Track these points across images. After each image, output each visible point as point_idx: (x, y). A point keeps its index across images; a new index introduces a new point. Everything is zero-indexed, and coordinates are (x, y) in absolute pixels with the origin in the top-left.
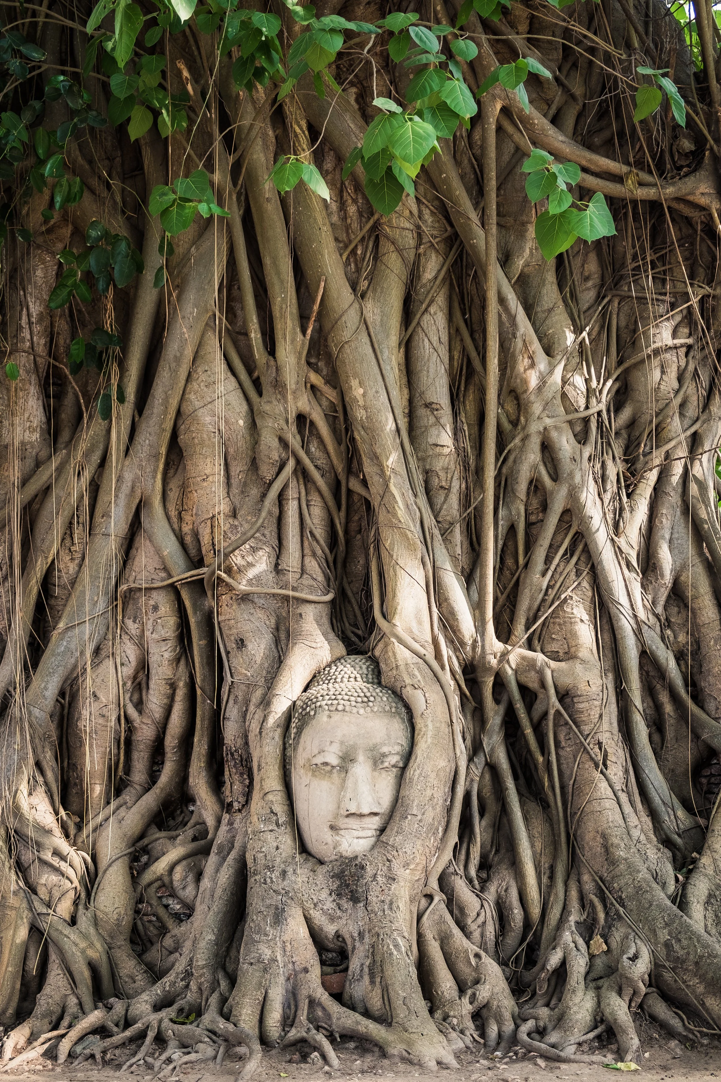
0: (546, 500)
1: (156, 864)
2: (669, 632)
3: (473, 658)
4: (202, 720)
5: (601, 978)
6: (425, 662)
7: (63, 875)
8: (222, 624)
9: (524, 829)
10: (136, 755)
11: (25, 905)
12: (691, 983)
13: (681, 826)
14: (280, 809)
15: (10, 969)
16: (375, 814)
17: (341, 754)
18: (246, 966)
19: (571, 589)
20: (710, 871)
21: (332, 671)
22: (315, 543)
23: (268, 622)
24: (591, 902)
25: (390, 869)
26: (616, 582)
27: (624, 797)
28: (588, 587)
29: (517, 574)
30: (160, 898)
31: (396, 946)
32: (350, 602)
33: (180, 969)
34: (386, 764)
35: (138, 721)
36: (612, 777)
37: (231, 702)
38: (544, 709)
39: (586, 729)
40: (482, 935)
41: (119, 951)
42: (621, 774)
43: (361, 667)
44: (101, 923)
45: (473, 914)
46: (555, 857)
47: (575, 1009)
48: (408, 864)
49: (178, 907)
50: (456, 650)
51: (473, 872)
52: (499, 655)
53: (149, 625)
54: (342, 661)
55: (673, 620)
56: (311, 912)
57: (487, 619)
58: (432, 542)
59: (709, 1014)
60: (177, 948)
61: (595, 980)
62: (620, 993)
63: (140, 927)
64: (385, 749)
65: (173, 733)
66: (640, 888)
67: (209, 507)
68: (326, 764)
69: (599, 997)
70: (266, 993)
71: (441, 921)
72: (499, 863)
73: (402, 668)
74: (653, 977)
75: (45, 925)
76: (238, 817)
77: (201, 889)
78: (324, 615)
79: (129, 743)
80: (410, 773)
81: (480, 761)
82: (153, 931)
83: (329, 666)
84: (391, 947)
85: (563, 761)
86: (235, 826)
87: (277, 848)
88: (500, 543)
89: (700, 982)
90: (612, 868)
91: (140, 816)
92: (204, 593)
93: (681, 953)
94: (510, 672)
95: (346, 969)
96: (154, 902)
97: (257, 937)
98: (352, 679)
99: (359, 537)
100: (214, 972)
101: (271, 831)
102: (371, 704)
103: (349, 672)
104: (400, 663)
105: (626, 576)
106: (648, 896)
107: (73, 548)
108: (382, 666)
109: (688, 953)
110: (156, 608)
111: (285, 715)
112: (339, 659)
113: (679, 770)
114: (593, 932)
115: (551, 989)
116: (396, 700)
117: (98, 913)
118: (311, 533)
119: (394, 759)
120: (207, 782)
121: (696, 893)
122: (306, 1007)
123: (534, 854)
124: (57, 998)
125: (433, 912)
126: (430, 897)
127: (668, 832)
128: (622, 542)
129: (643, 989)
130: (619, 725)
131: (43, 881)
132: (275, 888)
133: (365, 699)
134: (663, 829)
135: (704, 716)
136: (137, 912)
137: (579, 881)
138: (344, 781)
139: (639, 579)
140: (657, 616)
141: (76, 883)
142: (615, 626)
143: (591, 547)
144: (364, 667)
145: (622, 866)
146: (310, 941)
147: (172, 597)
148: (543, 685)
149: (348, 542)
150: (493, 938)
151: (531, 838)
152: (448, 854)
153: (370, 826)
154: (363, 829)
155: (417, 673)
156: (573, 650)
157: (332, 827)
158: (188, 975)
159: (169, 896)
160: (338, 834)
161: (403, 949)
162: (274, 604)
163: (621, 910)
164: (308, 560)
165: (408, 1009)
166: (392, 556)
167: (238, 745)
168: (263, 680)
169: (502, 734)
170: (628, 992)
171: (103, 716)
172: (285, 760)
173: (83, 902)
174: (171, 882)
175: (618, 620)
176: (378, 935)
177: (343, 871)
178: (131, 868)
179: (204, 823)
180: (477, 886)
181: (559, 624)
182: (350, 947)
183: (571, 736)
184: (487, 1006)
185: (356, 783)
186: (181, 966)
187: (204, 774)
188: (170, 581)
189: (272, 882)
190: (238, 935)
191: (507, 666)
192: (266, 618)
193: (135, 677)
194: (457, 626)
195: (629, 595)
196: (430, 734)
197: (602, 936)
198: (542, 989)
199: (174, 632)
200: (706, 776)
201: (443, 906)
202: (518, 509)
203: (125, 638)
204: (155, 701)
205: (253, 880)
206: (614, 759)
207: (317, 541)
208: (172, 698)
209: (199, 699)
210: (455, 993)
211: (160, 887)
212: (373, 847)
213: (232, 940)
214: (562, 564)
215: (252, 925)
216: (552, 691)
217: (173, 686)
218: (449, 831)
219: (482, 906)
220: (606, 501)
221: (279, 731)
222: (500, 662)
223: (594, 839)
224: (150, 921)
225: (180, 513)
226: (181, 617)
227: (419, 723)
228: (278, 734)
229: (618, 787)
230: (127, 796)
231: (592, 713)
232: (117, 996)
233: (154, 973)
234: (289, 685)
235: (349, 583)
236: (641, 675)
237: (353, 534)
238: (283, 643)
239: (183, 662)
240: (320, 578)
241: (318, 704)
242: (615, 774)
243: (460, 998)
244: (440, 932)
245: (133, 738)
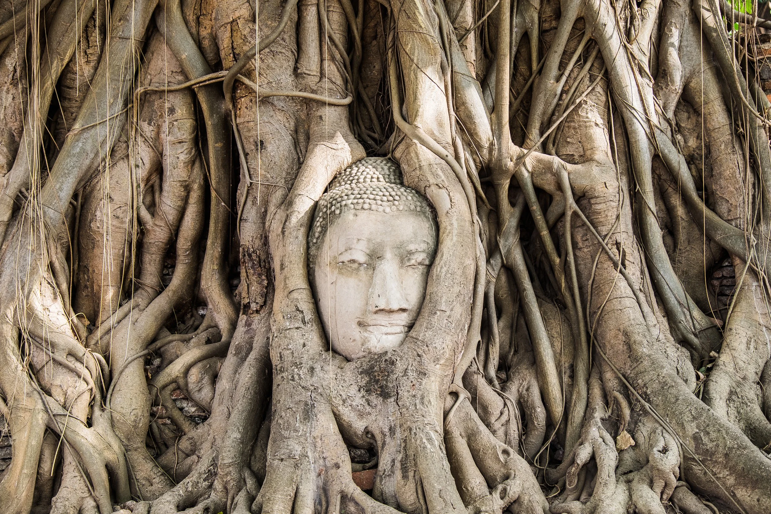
0: (559, 8)
1: (171, 366)
2: (679, 137)
3: (490, 160)
4: (216, 223)
5: (631, 471)
6: (447, 162)
7: (79, 377)
8: (241, 126)
9: (543, 329)
10: (147, 258)
11: (40, 406)
12: (721, 475)
13: (697, 326)
14: (306, 306)
15: (25, 471)
16: (403, 310)
17: (368, 252)
18: (276, 462)
19: (585, 93)
20: (730, 368)
21: (354, 172)
22: (333, 48)
23: (287, 125)
24: (616, 400)
25: (420, 363)
26: (629, 87)
27: (641, 296)
28: (602, 92)
29: (531, 80)
30: (175, 400)
31: (430, 440)
32: (365, 106)
33: (203, 469)
34: (413, 262)
35: (151, 223)
36: (630, 276)
37: (249, 203)
38: (560, 211)
39: (604, 230)
40: (506, 434)
41: (135, 453)
42: (638, 273)
43: (382, 168)
44: (117, 425)
45: (497, 413)
46: (575, 356)
47: (607, 501)
48: (438, 359)
49: (193, 409)
50: (473, 153)
51: (492, 372)
52: (515, 158)
53: (165, 127)
54: (363, 162)
55: (683, 125)
56: (340, 408)
57: (504, 123)
58: (450, 47)
59: (741, 505)
60: (194, 450)
61: (625, 474)
62: (651, 485)
63: (156, 430)
64: (412, 247)
65: (186, 235)
66: (665, 384)
67: (229, 11)
68: (353, 261)
69: (630, 490)
70: (297, 488)
71: (467, 418)
72: (518, 363)
73: (426, 168)
74: (682, 470)
75: (61, 427)
76: (256, 318)
77: (218, 392)
78: (343, 118)
79: (140, 245)
80: (436, 270)
81: (497, 262)
82: (168, 433)
83: (350, 167)
84: (424, 440)
85: (580, 261)
86: (254, 326)
87: (304, 345)
88: (514, 49)
89: (731, 474)
90: (635, 365)
91: (153, 318)
92: (222, 96)
93: (710, 445)
94: (526, 174)
95: (376, 466)
96: (169, 404)
97: (286, 433)
98: (374, 180)
99: (374, 42)
100: (240, 471)
101: (297, 328)
102: (396, 203)
103: (371, 173)
104: (423, 163)
105: (639, 82)
106: (673, 391)
107: (90, 51)
108: (404, 166)
109: (717, 446)
110: (172, 111)
111: (308, 214)
112: (360, 161)
113: (694, 271)
114: (618, 428)
115: (581, 484)
116: (421, 200)
117: (115, 415)
118: (330, 38)
119: (421, 257)
120: (220, 285)
121: (718, 389)
122: (338, 503)
123: (554, 352)
124: (74, 500)
125: (459, 409)
126: (455, 395)
127: (685, 332)
128: (634, 48)
129: (674, 482)
130: (633, 227)
131: (57, 382)
132: (303, 384)
133: (391, 198)
134: (679, 329)
135: (716, 218)
136: (153, 415)
137: (601, 379)
138: (372, 278)
139: (651, 85)
140: (668, 121)
141: (92, 384)
142: (629, 130)
143: (605, 53)
144: (386, 168)
145: (645, 363)
146: (340, 436)
147: (189, 100)
148: (560, 187)
149: (364, 47)
150: (516, 436)
151: (551, 337)
152: (472, 352)
153: (399, 322)
154: (392, 325)
155: (440, 173)
156: (588, 153)
157: (360, 324)
158: (211, 475)
159: (183, 399)
160: (366, 331)
161: (437, 443)
162: (293, 107)
163: (647, 405)
164: (326, 63)
165: (444, 500)
166: (413, 61)
167: (256, 246)
168: (283, 181)
169: (518, 236)
170: (659, 485)
171: (118, 217)
172: (308, 259)
173: (99, 403)
174: (187, 384)
175: (632, 124)
176: (411, 430)
177: (372, 367)
178: (146, 370)
179: (216, 326)
180: (498, 386)
181: (574, 128)
182: (380, 443)
183: (588, 236)
184: (517, 501)
185: (384, 279)
186: (203, 466)
187: (217, 276)
188: (188, 84)
189: (300, 378)
190: (262, 433)
191: (523, 169)
192: (285, 120)
193: (148, 180)
194: (475, 129)
195: (642, 100)
196: (455, 232)
197: (629, 431)
198: (572, 484)
199: (190, 134)
200: (718, 279)
201: (468, 403)
202: (532, 16)
203: (139, 139)
204: (169, 203)
205: (279, 377)
206: (631, 259)
207: (336, 46)
208: (186, 200)
209: (213, 202)
210: (485, 489)
211: (174, 390)
212: (402, 343)
213: (257, 439)
214: (576, 70)
215: (280, 421)
216: (569, 193)
217: (187, 189)
218: (472, 330)
219: (505, 404)
220: (618, 10)
221: (303, 230)
222: (517, 164)
223: (616, 336)
224: (164, 424)
225: (198, 18)
226: (196, 120)
227: (444, 221)
228: (301, 233)
229: (637, 287)
230: (139, 298)
231: (609, 214)
232: (133, 499)
233: (172, 476)
234: (311, 186)
235: (365, 88)
236: (653, 178)
237: (368, 39)
238: (302, 145)
239: (197, 165)
240: (339, 81)
241: (344, 203)
242: (633, 274)
243: (491, 493)
244: (466, 429)
245: (144, 240)
